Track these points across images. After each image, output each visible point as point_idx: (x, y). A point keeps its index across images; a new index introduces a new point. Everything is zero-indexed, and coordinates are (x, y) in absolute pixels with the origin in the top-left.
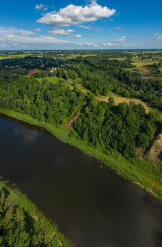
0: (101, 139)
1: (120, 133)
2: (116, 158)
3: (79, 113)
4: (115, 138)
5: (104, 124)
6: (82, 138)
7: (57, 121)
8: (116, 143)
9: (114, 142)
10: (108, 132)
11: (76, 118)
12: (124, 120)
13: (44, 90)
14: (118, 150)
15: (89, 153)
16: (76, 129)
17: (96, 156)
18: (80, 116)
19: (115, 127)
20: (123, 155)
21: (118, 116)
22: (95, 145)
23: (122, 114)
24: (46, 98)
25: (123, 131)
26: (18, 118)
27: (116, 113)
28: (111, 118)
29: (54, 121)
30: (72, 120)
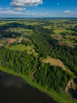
0: (46, 84)
1: (54, 81)
3: (36, 69)
4: (52, 83)
5: (47, 76)
6: (39, 83)
7: (26, 73)
8: (53, 85)
9: (52, 85)
10: (49, 80)
11: (35, 71)
12: (55, 74)
13: (19, 57)
15: (42, 90)
16: (35, 78)
17: (45, 92)
18: (37, 71)
19: (52, 78)
21: (53, 72)
22: (44, 86)
23: (54, 71)
24: (20, 61)
25: (55, 80)
26: (8, 72)
28: (50, 73)
29: (25, 73)
30: (33, 73)
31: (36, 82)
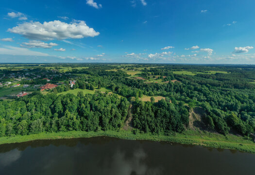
2: (174, 135)
3: (131, 115)
4: (168, 123)
5: (156, 116)
6: (145, 132)
7: (114, 126)
8: (171, 125)
9: (169, 126)
10: (162, 121)
11: (130, 119)
14: (173, 130)
15: (157, 139)
16: (136, 127)
17: (163, 140)
18: (134, 117)
19: (165, 116)
20: (177, 132)
21: (163, 109)
27: (160, 107)
28: (159, 111)
30: (127, 121)
31: (140, 133)
